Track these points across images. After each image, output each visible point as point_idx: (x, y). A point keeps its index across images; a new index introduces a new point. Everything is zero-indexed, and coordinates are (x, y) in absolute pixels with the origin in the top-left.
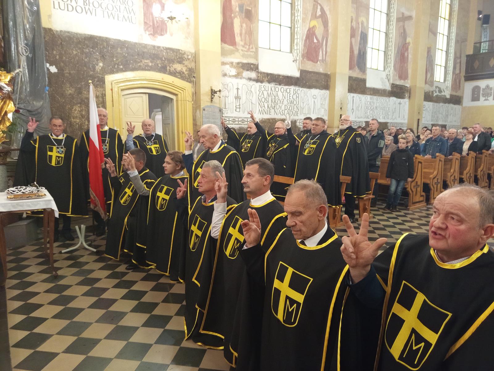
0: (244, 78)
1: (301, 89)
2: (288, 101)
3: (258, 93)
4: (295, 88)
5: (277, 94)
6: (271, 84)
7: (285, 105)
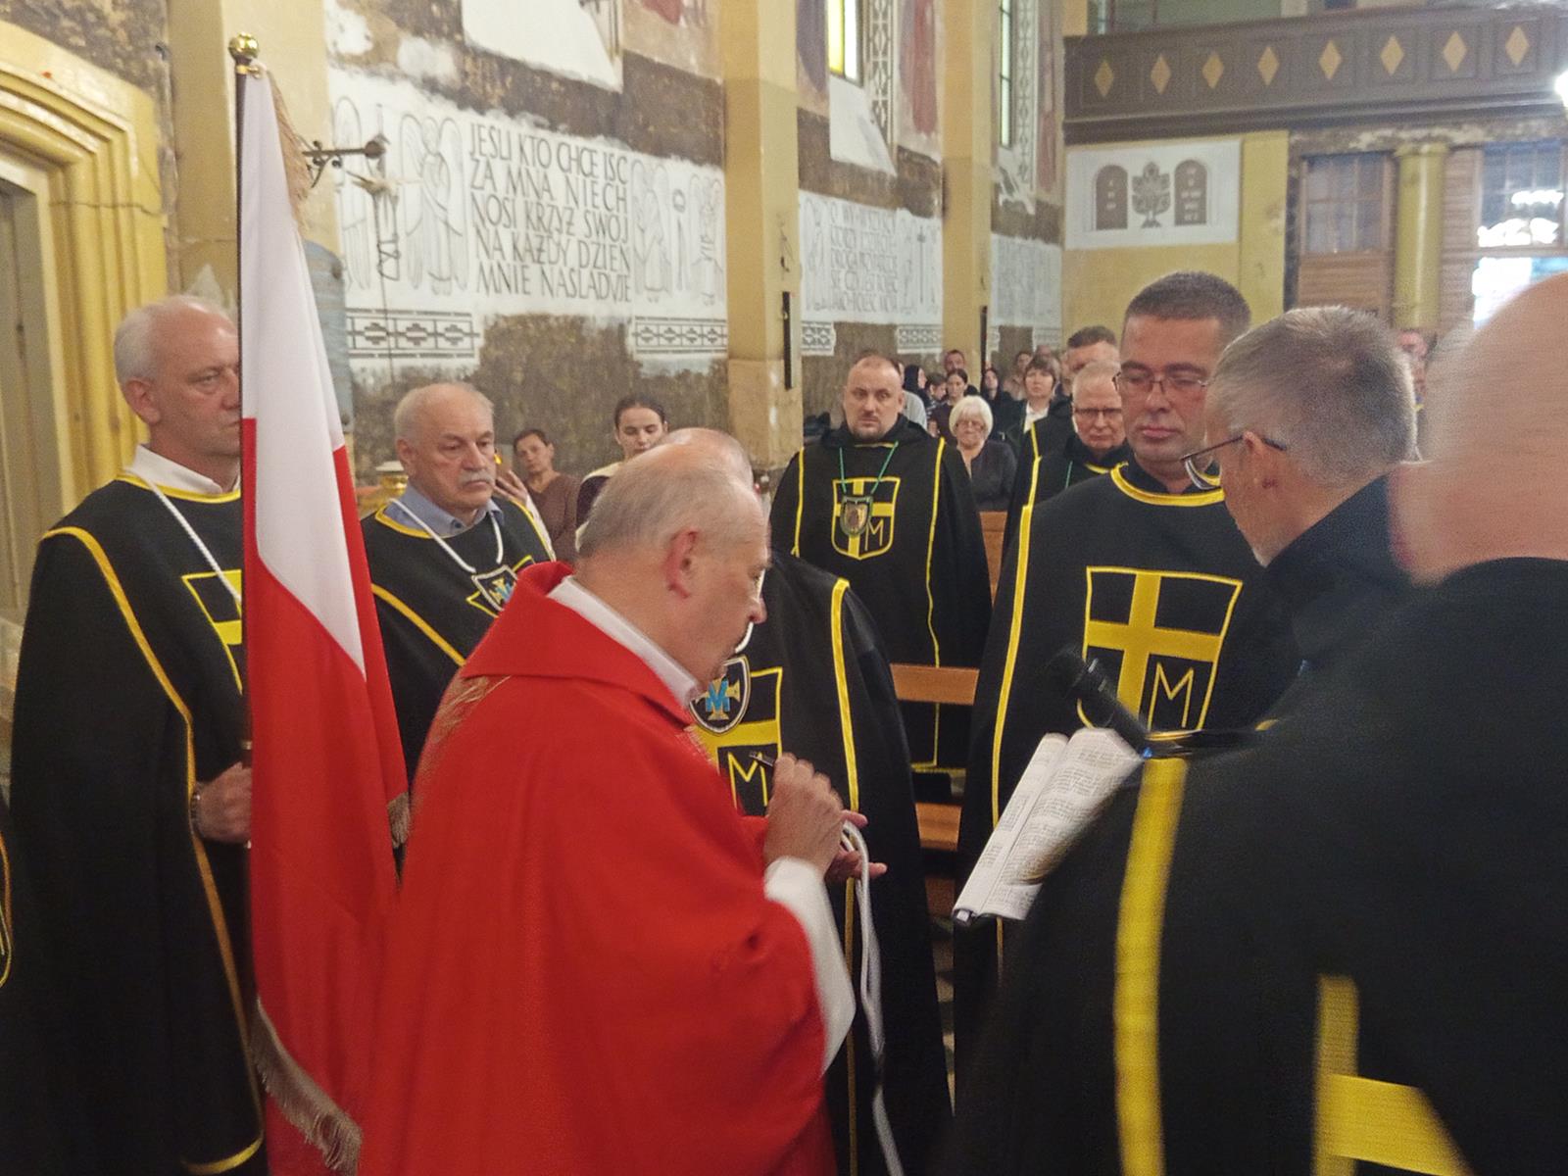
0: (406, 76)
1: (632, 155)
2: (590, 218)
3: (469, 165)
4: (609, 150)
5: (546, 177)
6: (520, 123)
7: (580, 242)
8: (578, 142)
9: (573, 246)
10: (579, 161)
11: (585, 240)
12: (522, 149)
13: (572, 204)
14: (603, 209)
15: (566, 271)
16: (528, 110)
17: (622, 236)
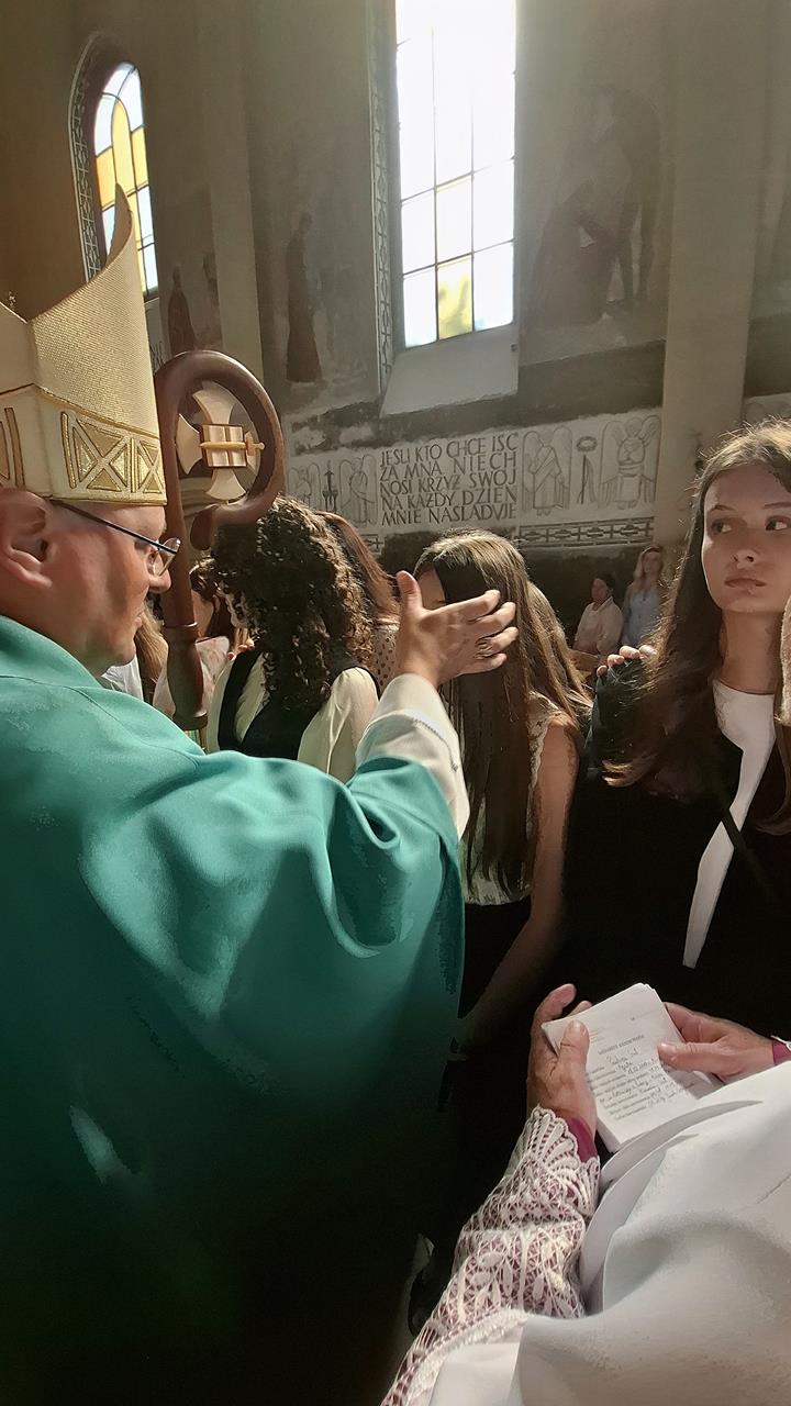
1: (523, 431)
3: (380, 473)
4: (498, 434)
5: (436, 464)
6: (417, 442)
7: (464, 493)
8: (469, 438)
9: (459, 494)
10: (467, 449)
11: (471, 490)
12: (418, 455)
13: (459, 472)
14: (489, 470)
15: (450, 509)
16: (424, 434)
17: (510, 479)
